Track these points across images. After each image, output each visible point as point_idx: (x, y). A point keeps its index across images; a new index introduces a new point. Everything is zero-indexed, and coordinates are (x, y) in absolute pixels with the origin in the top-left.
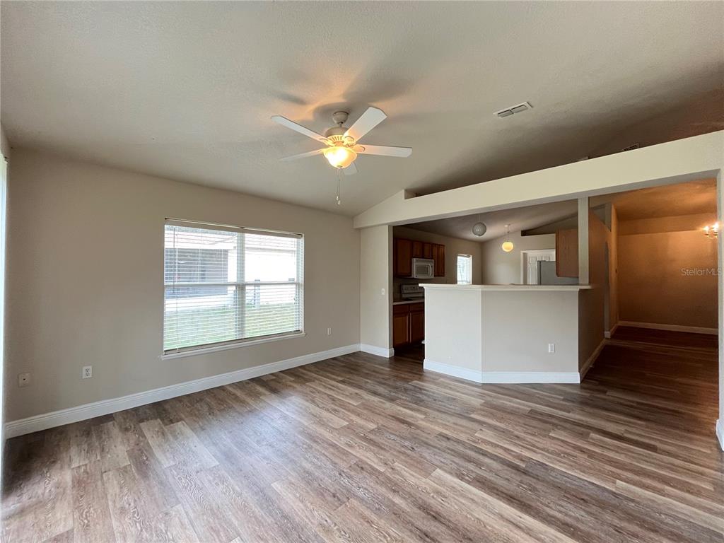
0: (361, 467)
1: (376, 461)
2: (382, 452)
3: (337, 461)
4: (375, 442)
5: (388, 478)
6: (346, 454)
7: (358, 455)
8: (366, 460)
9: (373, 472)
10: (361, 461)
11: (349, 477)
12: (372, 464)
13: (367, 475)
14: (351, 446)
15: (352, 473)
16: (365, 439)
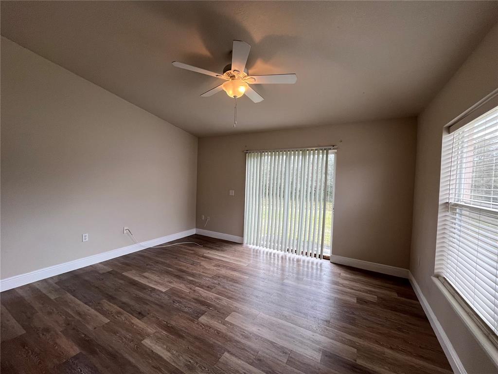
0: (209, 288)
1: (200, 292)
2: (196, 297)
3: (223, 289)
4: (201, 303)
5: (194, 285)
6: (219, 293)
7: (211, 293)
8: (207, 292)
9: (202, 286)
10: (209, 291)
11: (214, 283)
12: (202, 290)
13: (205, 285)
14: (218, 299)
15: (213, 285)
16: (209, 306)
